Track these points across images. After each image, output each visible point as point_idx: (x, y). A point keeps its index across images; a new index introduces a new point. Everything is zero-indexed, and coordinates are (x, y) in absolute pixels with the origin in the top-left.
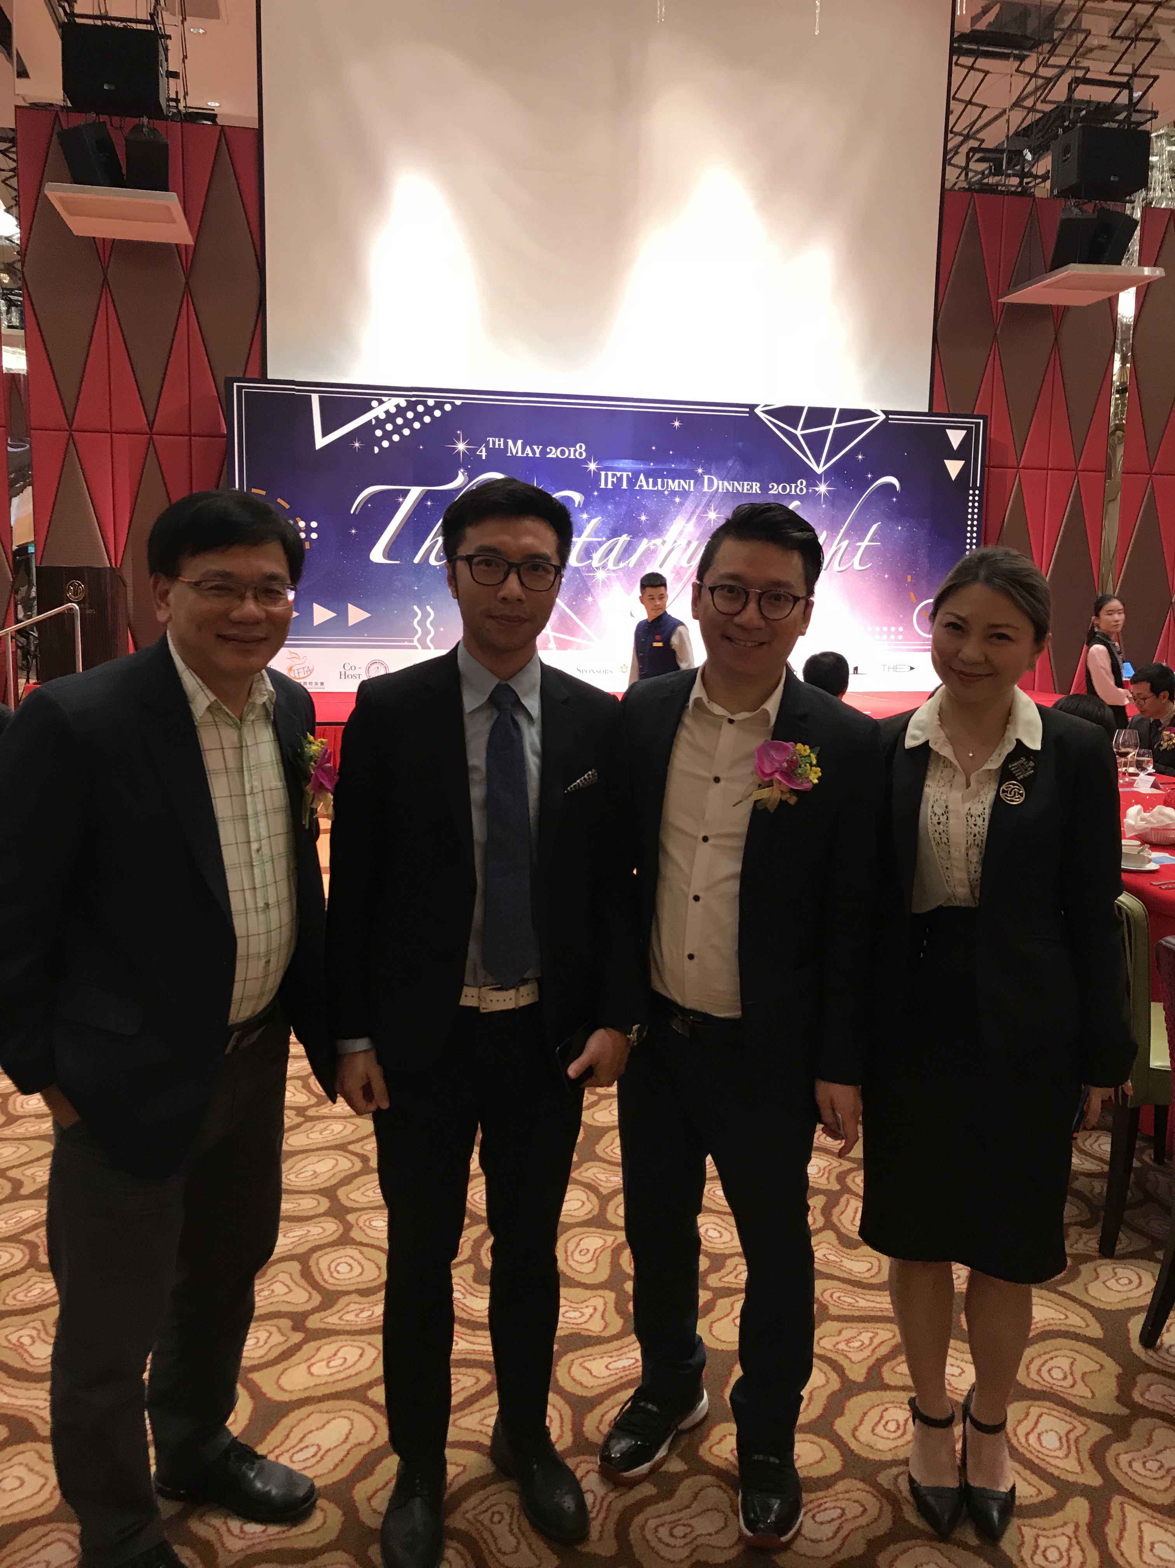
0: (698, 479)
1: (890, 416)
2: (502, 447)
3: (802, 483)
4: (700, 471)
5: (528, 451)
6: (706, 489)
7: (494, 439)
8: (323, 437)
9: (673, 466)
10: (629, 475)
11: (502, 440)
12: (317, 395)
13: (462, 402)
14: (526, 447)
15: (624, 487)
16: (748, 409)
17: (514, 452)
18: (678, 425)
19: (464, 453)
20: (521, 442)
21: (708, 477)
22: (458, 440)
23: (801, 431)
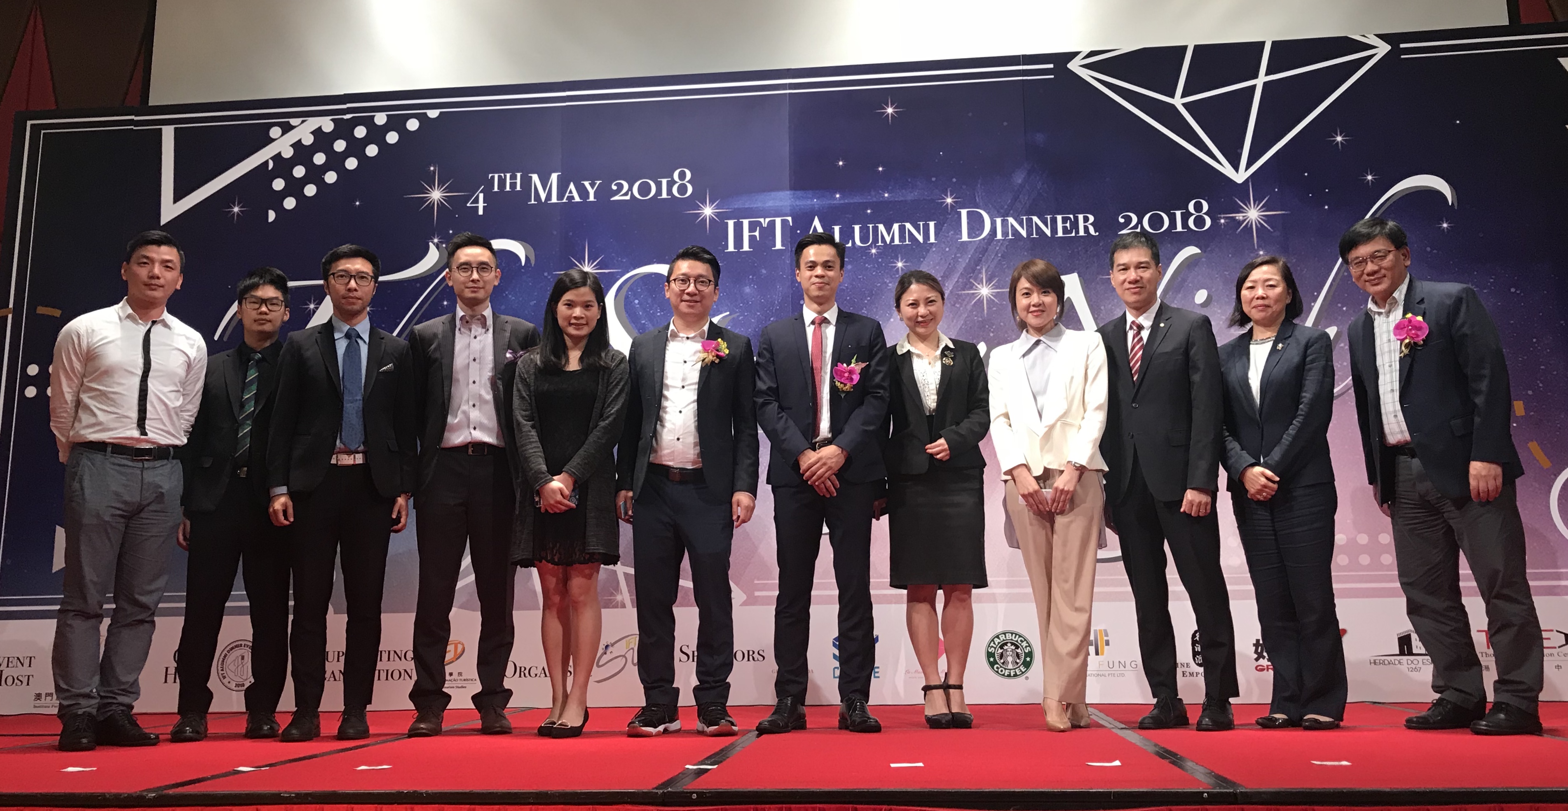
0: (947, 219)
1: (1402, 46)
2: (518, 188)
3: (1199, 207)
4: (949, 200)
5: (571, 192)
6: (965, 237)
7: (502, 175)
8: (176, 200)
9: (886, 195)
10: (788, 221)
11: (519, 175)
12: (172, 127)
13: (441, 113)
14: (569, 184)
15: (779, 246)
16: (1051, 66)
17: (543, 196)
18: (894, 112)
19: (441, 206)
20: (558, 176)
21: (968, 212)
22: (432, 184)
23: (1183, 96)
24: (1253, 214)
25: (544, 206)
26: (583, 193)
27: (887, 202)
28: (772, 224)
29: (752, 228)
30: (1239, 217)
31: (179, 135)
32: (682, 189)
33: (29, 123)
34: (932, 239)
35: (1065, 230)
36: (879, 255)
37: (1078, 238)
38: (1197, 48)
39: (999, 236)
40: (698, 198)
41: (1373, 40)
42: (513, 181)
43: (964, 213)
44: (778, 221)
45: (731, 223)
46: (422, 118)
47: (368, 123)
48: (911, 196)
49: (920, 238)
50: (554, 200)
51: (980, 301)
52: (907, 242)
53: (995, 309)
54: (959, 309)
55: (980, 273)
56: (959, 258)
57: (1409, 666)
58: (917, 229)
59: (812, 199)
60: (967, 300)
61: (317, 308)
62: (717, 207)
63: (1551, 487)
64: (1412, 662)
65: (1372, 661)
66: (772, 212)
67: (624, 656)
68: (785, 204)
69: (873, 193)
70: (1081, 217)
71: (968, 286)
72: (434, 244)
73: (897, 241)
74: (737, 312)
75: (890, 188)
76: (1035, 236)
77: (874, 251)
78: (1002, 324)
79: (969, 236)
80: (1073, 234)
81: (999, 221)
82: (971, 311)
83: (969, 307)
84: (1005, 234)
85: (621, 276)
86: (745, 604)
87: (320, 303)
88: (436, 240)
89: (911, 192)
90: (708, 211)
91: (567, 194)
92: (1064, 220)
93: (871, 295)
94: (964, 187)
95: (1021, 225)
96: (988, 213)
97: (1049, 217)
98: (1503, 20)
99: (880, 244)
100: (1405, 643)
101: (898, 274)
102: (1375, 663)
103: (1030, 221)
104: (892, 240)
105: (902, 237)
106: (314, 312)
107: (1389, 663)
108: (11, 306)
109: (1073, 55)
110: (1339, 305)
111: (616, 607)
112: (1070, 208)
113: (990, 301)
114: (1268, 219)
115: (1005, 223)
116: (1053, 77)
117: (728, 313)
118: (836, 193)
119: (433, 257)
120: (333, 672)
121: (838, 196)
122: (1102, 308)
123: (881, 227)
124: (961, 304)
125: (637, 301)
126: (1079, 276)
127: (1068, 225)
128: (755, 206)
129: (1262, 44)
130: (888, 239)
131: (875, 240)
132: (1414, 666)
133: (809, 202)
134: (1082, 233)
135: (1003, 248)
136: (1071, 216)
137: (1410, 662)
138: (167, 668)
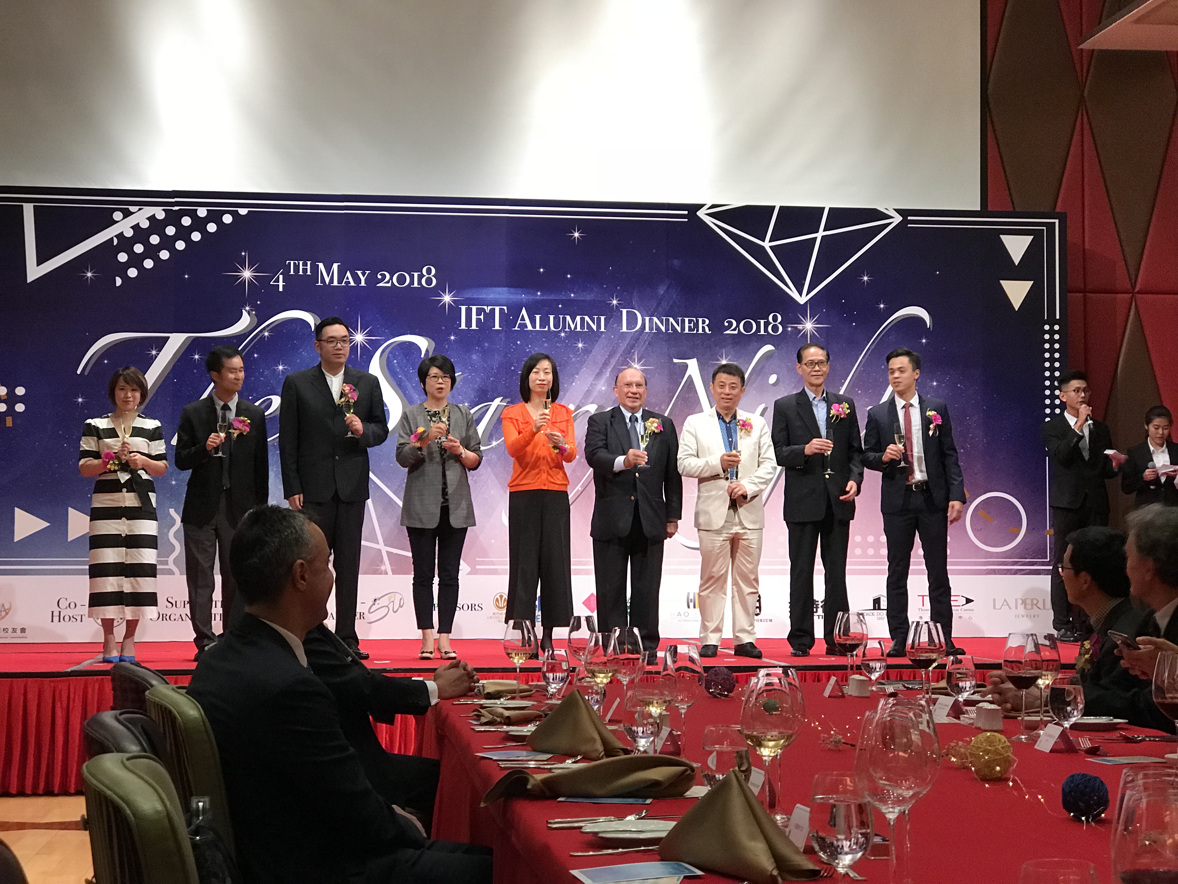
0: (613, 315)
1: (909, 218)
2: (309, 273)
3: (775, 319)
4: (615, 302)
5: (348, 278)
6: (624, 329)
7: (297, 262)
8: (39, 264)
10: (504, 309)
11: (309, 263)
12: (32, 205)
13: (249, 211)
14: (346, 273)
15: (497, 327)
16: (686, 212)
17: (327, 280)
18: (579, 236)
19: (251, 283)
20: (338, 266)
21: (627, 311)
22: (243, 266)
23: (770, 241)
24: (809, 326)
25: (328, 288)
26: (357, 279)
28: (493, 311)
29: (478, 314)
30: (800, 327)
31: (37, 211)
32: (429, 281)
34: (603, 329)
35: (690, 329)
36: (567, 337)
37: (698, 334)
38: (781, 208)
39: (647, 330)
40: (440, 288)
41: (892, 213)
42: (304, 268)
43: (624, 311)
44: (497, 309)
45: (463, 308)
46: (235, 214)
47: (193, 214)
49: (594, 327)
50: (335, 283)
52: (586, 330)
55: (634, 354)
56: (620, 343)
57: (877, 616)
58: (593, 321)
59: (521, 295)
61: (158, 354)
62: (454, 296)
64: (879, 614)
66: (493, 302)
67: (387, 606)
68: (503, 297)
69: (563, 293)
70: (700, 320)
72: (246, 311)
73: (579, 329)
75: (575, 290)
76: (670, 331)
77: (563, 334)
79: (627, 328)
80: (695, 332)
81: (647, 319)
84: (651, 328)
85: (385, 343)
86: (470, 573)
87: (160, 351)
88: (247, 308)
89: (589, 295)
90: (447, 298)
91: (345, 280)
92: (690, 322)
94: (625, 293)
95: (662, 323)
96: (640, 313)
97: (680, 318)
98: (977, 207)
99: (567, 330)
100: (877, 602)
103: (667, 321)
104: (576, 327)
105: (582, 326)
107: (867, 615)
109: (702, 206)
110: (857, 389)
111: (382, 574)
112: (694, 313)
114: (818, 330)
115: (651, 321)
116: (687, 220)
118: (538, 291)
119: (245, 321)
123: (568, 318)
125: (395, 361)
126: (697, 361)
127: (692, 325)
128: (481, 297)
129: (823, 209)
130: (573, 327)
131: (564, 327)
132: (880, 617)
133: (519, 297)
134: (700, 331)
135: (650, 338)
136: (694, 319)
138: (53, 612)
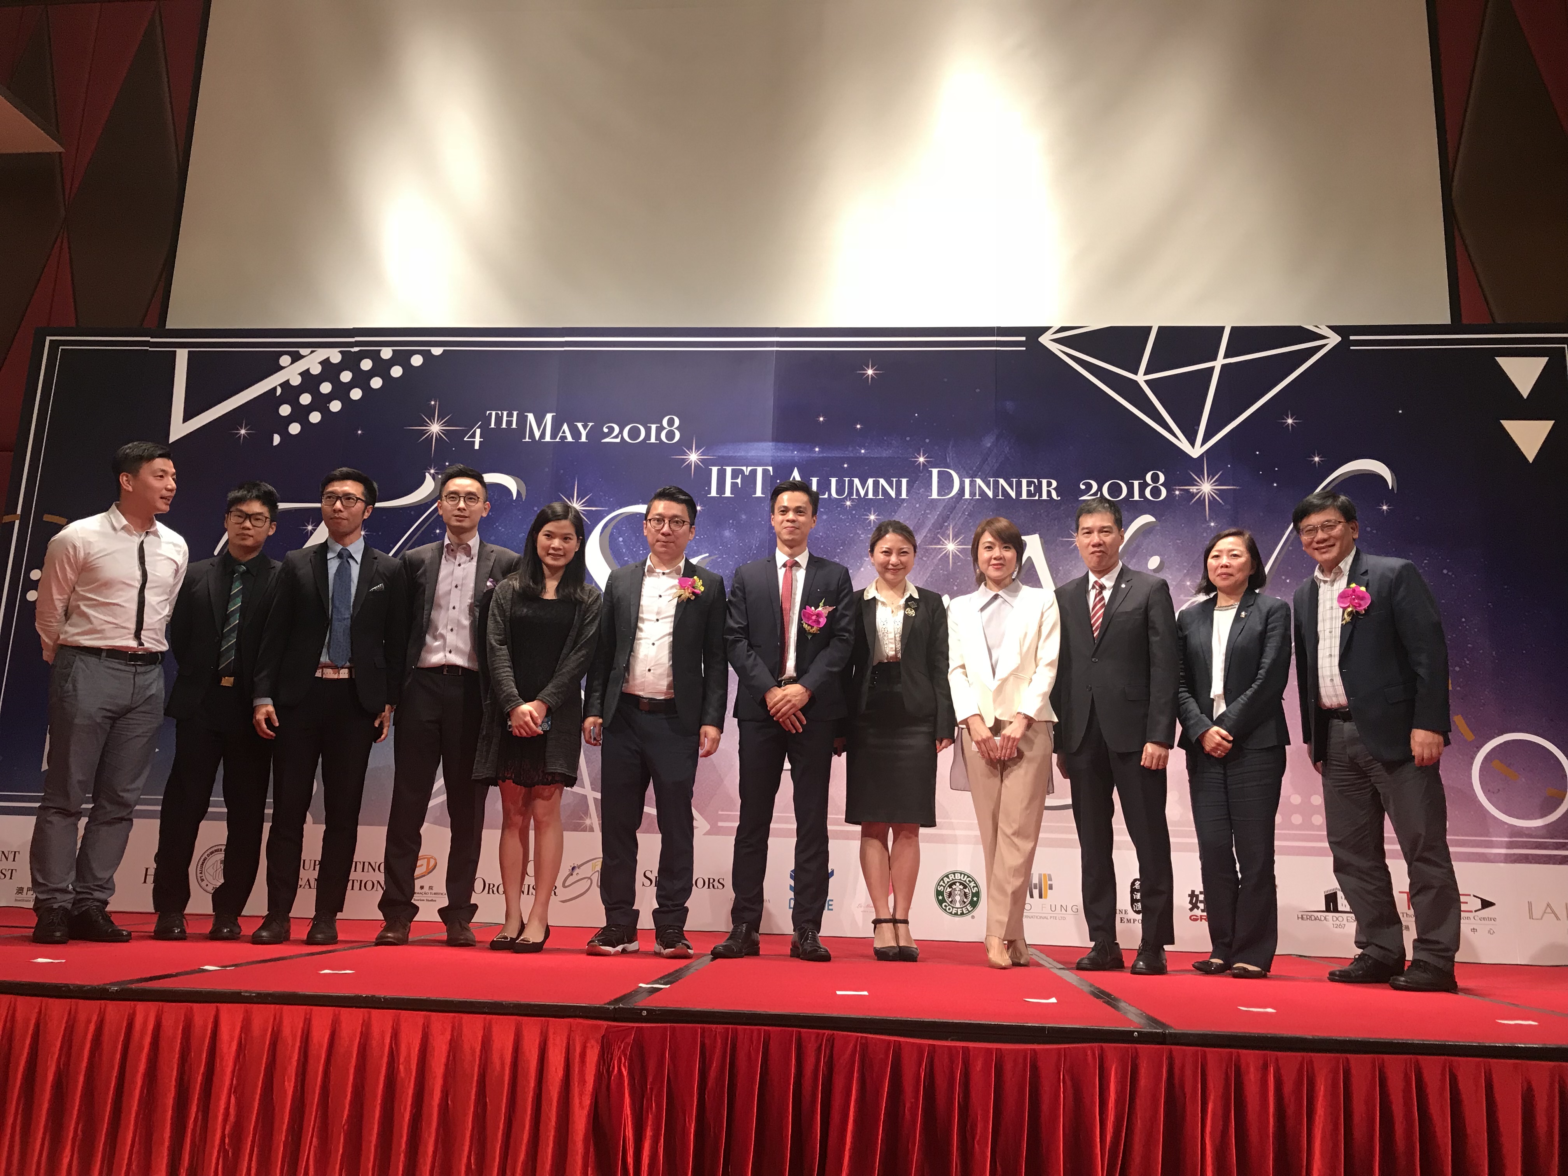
0: (919, 478)
1: (1352, 338)
2: (514, 426)
3: (1155, 478)
4: (922, 459)
5: (564, 432)
6: (935, 495)
7: (500, 412)
8: (185, 420)
9: (863, 451)
10: (769, 470)
11: (515, 413)
12: (187, 350)
13: (444, 350)
14: (562, 426)
15: (759, 493)
16: (1024, 339)
17: (537, 435)
18: (874, 373)
19: (439, 439)
20: (553, 416)
21: (939, 471)
22: (431, 417)
23: (1145, 374)
24: (1206, 487)
25: (538, 445)
26: (576, 433)
27: (863, 459)
28: (754, 473)
29: (735, 475)
30: (1193, 489)
31: (192, 358)
32: (670, 435)
33: (48, 339)
34: (904, 495)
35: (1029, 493)
36: (853, 507)
37: (1040, 501)
38: (1161, 329)
39: (967, 495)
40: (685, 444)
41: (1324, 331)
42: (509, 419)
43: (935, 472)
44: (760, 470)
45: (715, 470)
46: (427, 355)
47: (375, 356)
48: (885, 454)
49: (893, 494)
50: (548, 438)
51: (946, 556)
52: (880, 497)
53: (959, 564)
54: (926, 562)
55: (947, 528)
56: (928, 514)
57: (1334, 923)
58: (890, 484)
59: (793, 451)
60: (933, 554)
61: (315, 530)
62: (703, 454)
63: (1473, 758)
64: (1337, 919)
65: (1300, 916)
66: (755, 461)
67: (590, 878)
68: (768, 454)
69: (850, 449)
70: (1044, 482)
71: (935, 541)
72: (430, 474)
73: (870, 496)
74: (716, 554)
75: (867, 444)
76: (1000, 497)
77: (848, 503)
78: (966, 578)
79: (939, 494)
80: (1037, 498)
81: (967, 481)
82: (937, 565)
83: (936, 561)
84: (973, 494)
85: (608, 515)
86: (708, 833)
87: (317, 525)
88: (432, 471)
89: (886, 450)
90: (693, 457)
91: (560, 434)
92: (1029, 484)
93: (843, 544)
94: (936, 448)
95: (988, 487)
96: (957, 473)
97: (1014, 480)
98: (1444, 318)
99: (855, 497)
100: (1331, 900)
101: (870, 526)
102: (1302, 918)
103: (996, 483)
104: (866, 493)
105: (876, 492)
106: (312, 533)
107: (1315, 919)
108: (19, 512)
109: (1045, 329)
110: (1283, 577)
111: (585, 831)
112: (1035, 472)
113: (955, 556)
114: (1220, 493)
115: (973, 483)
116: (1024, 349)
117: (707, 555)
118: (815, 447)
119: (428, 486)
120: (308, 880)
121: (817, 449)
122: (1060, 568)
123: (856, 481)
124: (928, 558)
125: (621, 539)
126: (1040, 538)
127: (1032, 488)
128: (739, 454)
129: (1222, 329)
130: (862, 493)
131: (850, 493)
132: (1338, 922)
133: (789, 454)
134: (1045, 497)
135: (970, 507)
136: (1036, 481)
137: (1335, 919)
138: (147, 869)
